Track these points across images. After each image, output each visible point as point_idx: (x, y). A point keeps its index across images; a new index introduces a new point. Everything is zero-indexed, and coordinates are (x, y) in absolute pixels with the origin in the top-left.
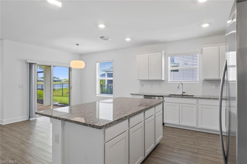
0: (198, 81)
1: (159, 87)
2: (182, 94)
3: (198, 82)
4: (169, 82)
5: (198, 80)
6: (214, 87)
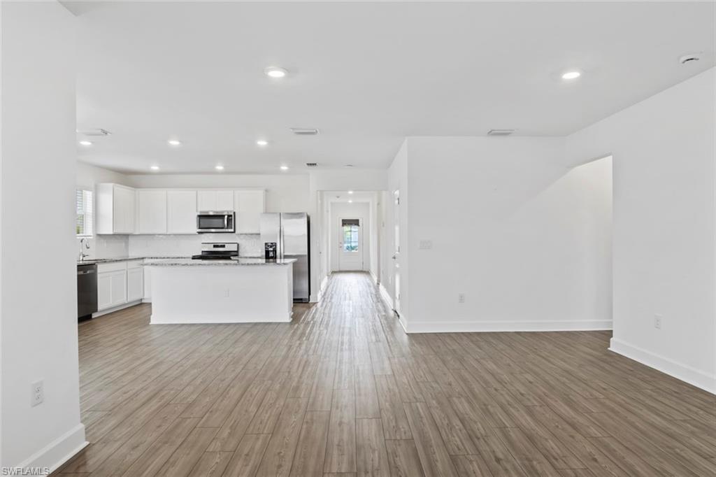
0: (92, 236)
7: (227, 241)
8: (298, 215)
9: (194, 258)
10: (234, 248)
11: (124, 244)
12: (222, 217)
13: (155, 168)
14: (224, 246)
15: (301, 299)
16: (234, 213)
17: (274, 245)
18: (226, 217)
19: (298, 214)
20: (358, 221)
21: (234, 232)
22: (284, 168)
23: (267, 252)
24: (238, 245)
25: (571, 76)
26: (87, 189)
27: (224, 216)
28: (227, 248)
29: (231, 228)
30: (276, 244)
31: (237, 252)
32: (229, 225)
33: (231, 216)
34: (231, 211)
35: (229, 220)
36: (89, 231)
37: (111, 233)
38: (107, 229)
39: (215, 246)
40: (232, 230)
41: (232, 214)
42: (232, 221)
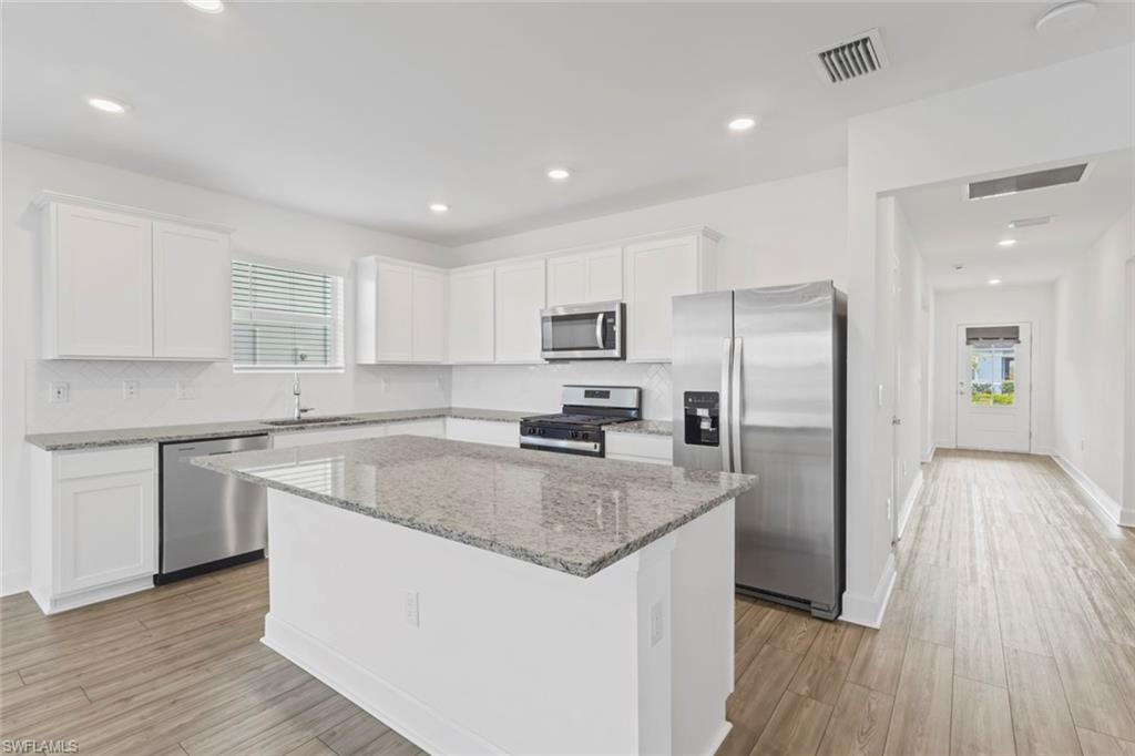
0: (340, 368)
1: (184, 394)
2: (296, 415)
3: (342, 371)
4: (235, 371)
5: (342, 365)
6: (383, 385)
7: (615, 381)
10: (629, 401)
12: (593, 316)
14: (605, 395)
16: (623, 307)
17: (711, 400)
18: (601, 317)
20: (1015, 330)
21: (623, 356)
23: (692, 422)
24: (640, 393)
27: (596, 316)
28: (616, 400)
29: (614, 348)
30: (715, 396)
31: (639, 409)
32: (609, 342)
33: (612, 314)
34: (613, 303)
35: (607, 328)
36: (339, 359)
37: (373, 362)
39: (588, 394)
40: (616, 353)
41: (617, 309)
42: (617, 328)
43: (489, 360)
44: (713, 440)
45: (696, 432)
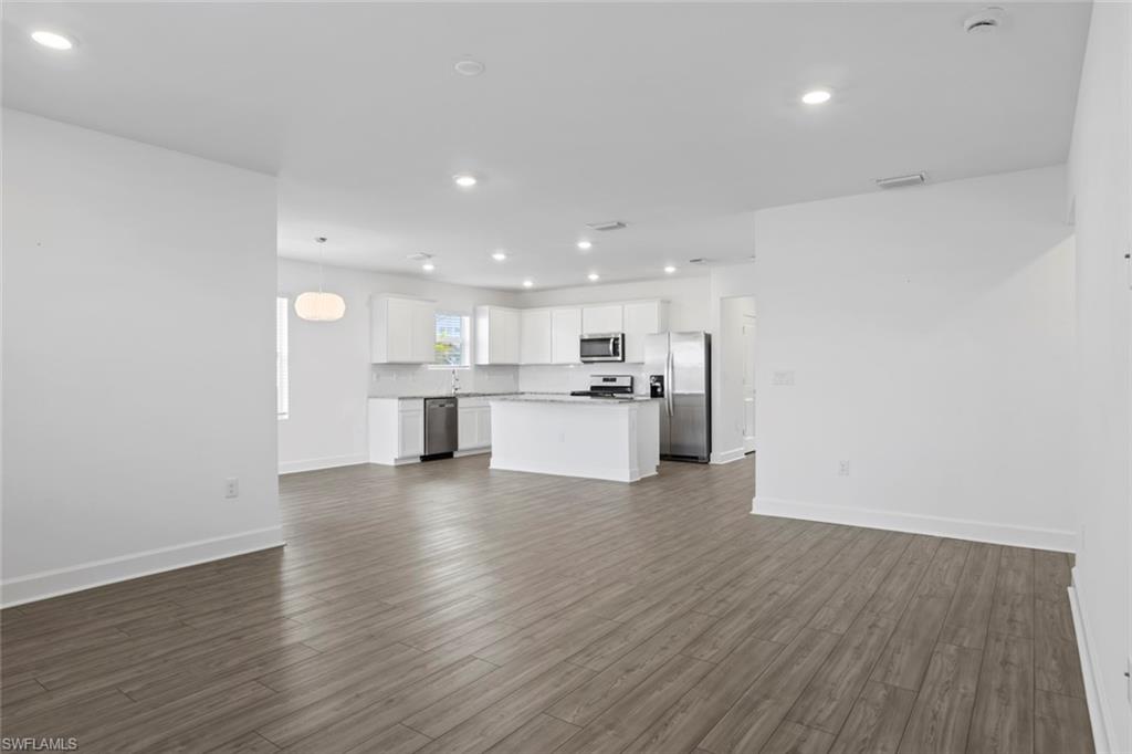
0: (468, 367)
5: (469, 365)
7: (619, 373)
8: (692, 335)
9: (573, 394)
10: (627, 383)
11: (512, 377)
12: (608, 340)
13: (528, 284)
14: (614, 380)
15: (696, 458)
16: (623, 336)
17: (660, 379)
18: (612, 340)
19: (691, 333)
21: (623, 360)
22: (670, 269)
23: (654, 389)
24: (632, 379)
25: (816, 98)
26: (466, 315)
27: (609, 340)
28: (618, 383)
29: (618, 355)
30: (662, 378)
31: (631, 387)
32: (616, 353)
33: (618, 339)
34: (619, 334)
35: (615, 346)
36: (467, 361)
37: (487, 363)
38: (484, 360)
39: (605, 380)
40: (620, 358)
41: (620, 336)
42: (620, 346)
43: (548, 361)
44: (662, 396)
45: (656, 393)
